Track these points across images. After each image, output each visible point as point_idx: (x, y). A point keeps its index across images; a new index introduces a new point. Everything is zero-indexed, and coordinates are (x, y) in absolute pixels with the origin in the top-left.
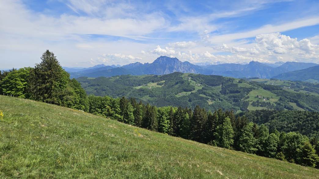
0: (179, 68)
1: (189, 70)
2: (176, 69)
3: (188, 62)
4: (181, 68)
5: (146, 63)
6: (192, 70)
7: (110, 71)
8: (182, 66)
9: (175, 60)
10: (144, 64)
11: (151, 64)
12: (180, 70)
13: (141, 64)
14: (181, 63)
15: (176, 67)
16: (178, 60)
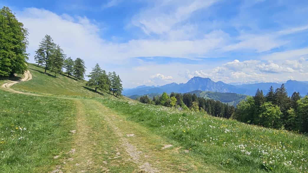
0: (212, 87)
1: (222, 89)
2: (208, 89)
3: (221, 82)
4: (214, 87)
5: (181, 83)
6: (225, 90)
7: (148, 91)
8: (215, 85)
9: (208, 80)
10: (179, 84)
11: (185, 84)
12: (212, 89)
13: (176, 84)
14: (213, 83)
15: (208, 87)
16: (210, 80)
